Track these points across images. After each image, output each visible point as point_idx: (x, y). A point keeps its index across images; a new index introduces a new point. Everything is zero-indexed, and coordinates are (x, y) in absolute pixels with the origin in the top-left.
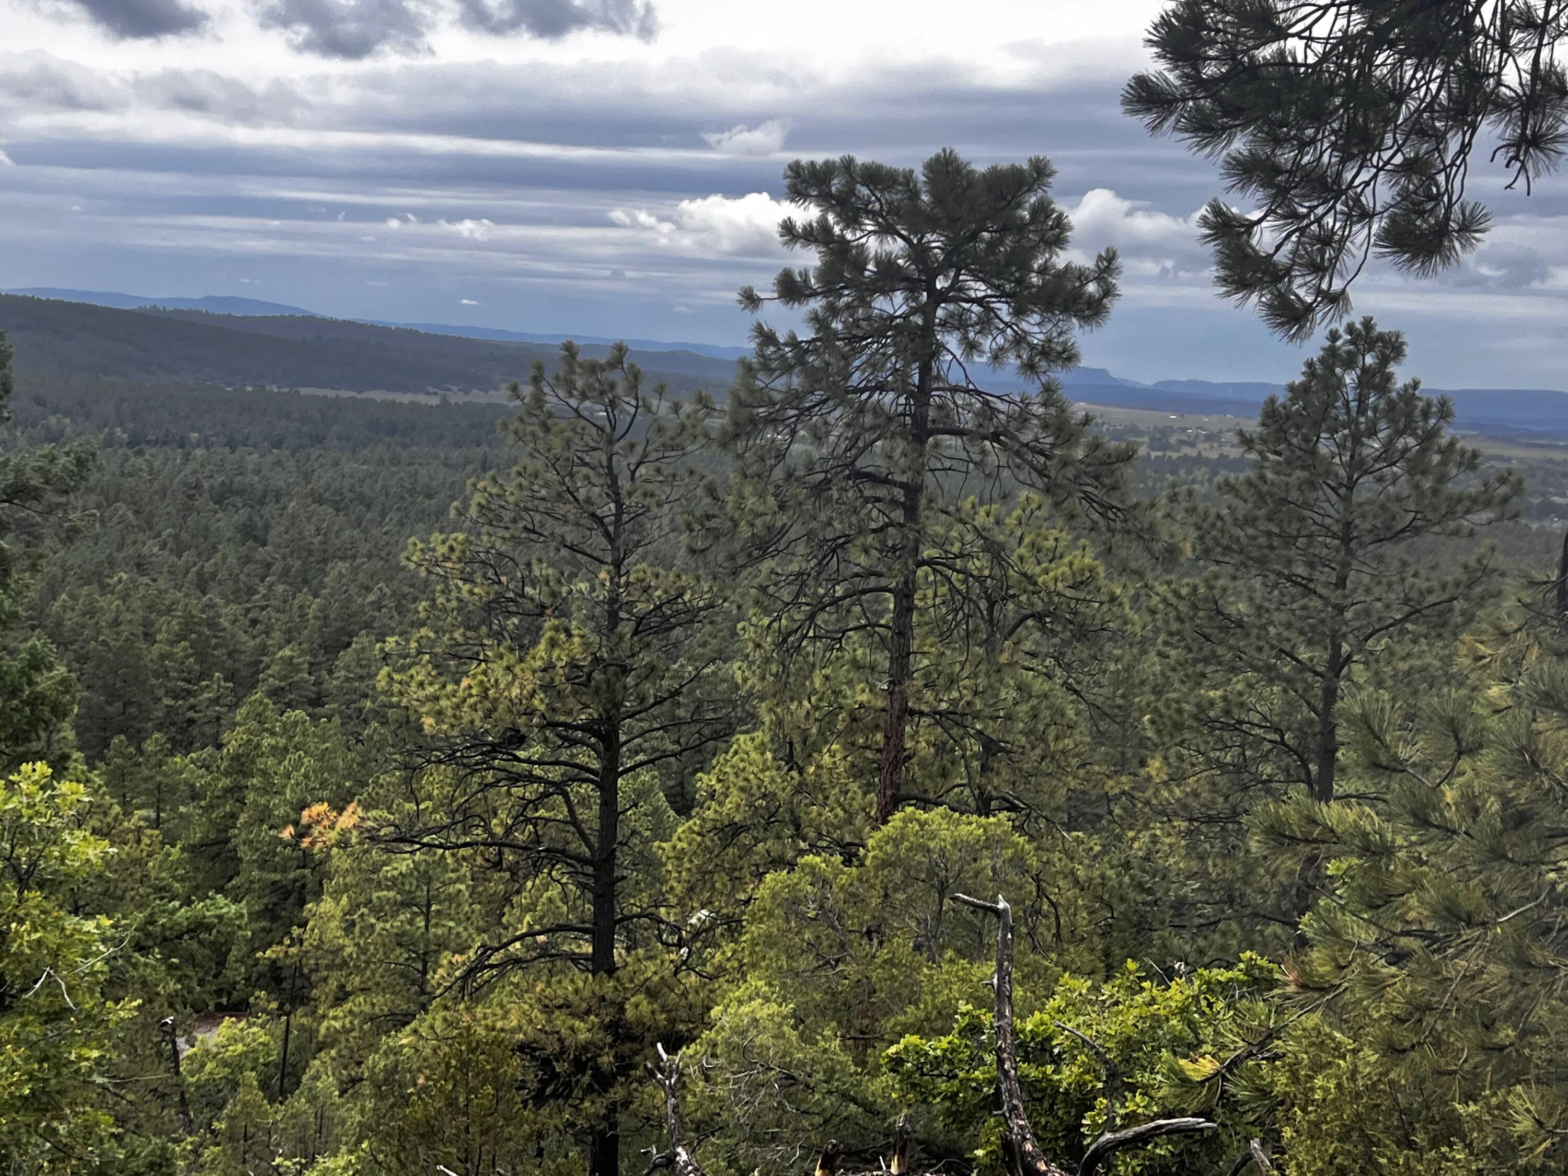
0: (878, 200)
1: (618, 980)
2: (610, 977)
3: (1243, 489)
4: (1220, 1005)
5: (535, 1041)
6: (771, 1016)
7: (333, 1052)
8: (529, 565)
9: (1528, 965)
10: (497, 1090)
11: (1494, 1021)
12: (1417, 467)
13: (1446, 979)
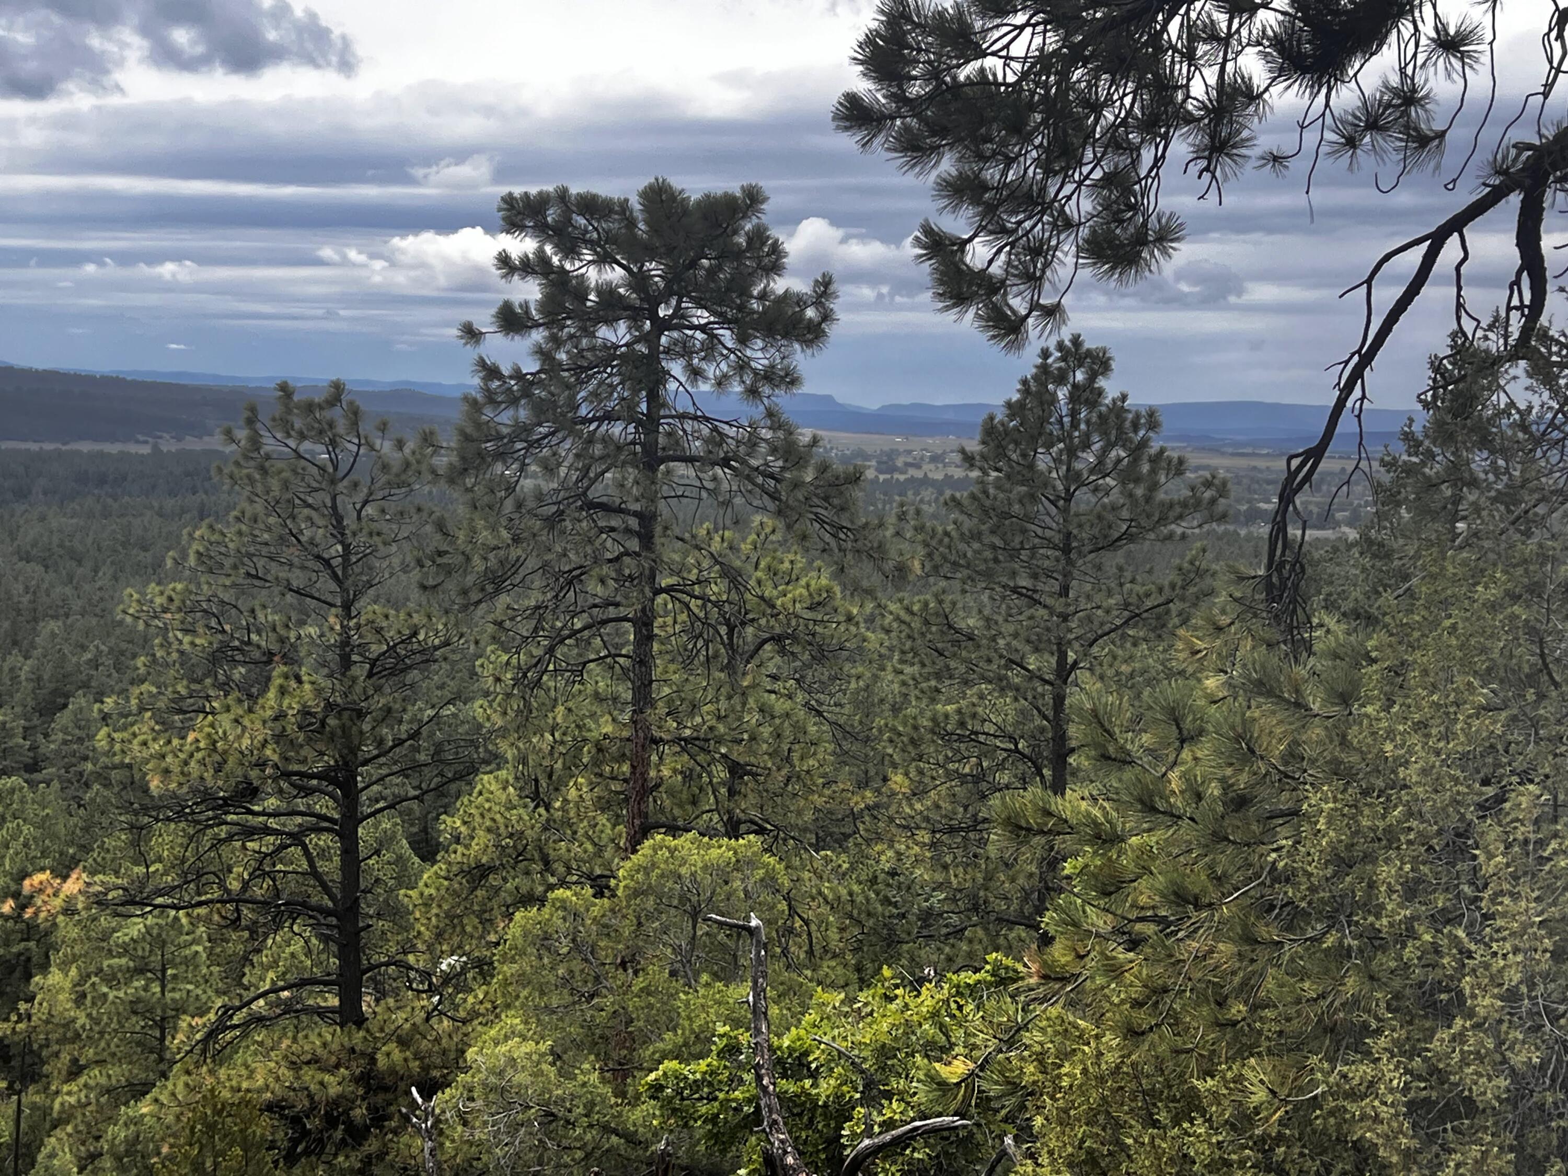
0: (596, 229)
1: (368, 1031)
2: (359, 1028)
3: (966, 502)
4: (970, 1007)
5: (283, 1099)
6: (529, 1055)
7: (69, 1129)
8: (253, 611)
9: (1252, 941)
10: (246, 1151)
11: (1226, 997)
12: (1129, 476)
13: (1179, 961)
